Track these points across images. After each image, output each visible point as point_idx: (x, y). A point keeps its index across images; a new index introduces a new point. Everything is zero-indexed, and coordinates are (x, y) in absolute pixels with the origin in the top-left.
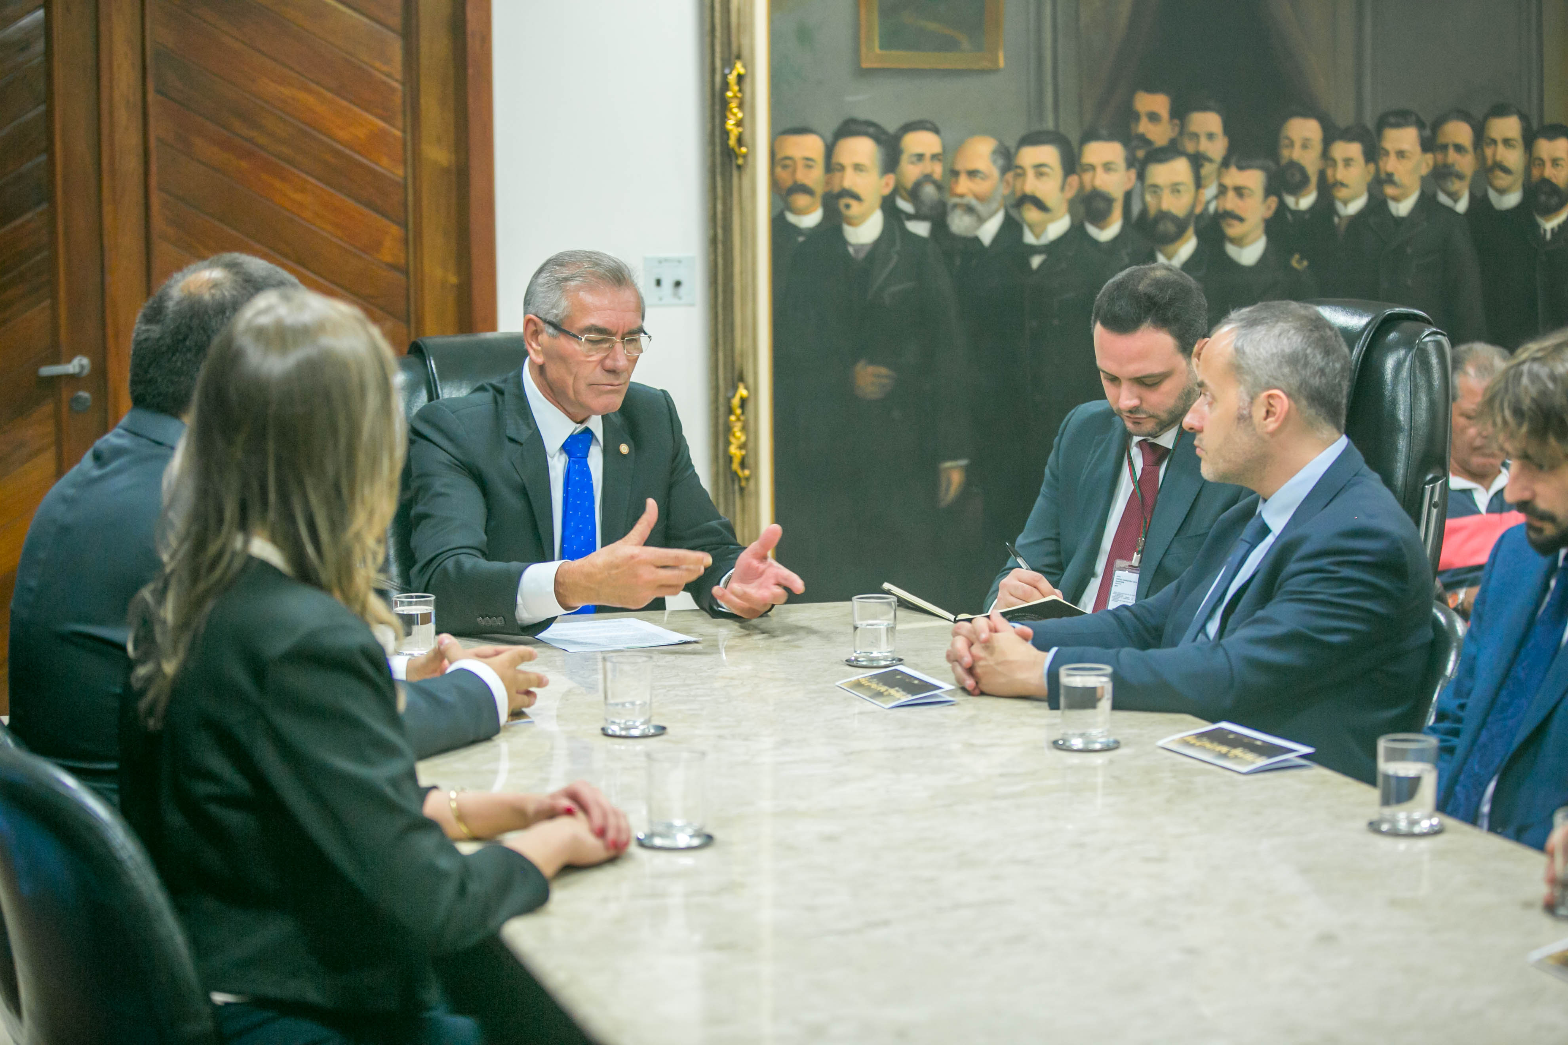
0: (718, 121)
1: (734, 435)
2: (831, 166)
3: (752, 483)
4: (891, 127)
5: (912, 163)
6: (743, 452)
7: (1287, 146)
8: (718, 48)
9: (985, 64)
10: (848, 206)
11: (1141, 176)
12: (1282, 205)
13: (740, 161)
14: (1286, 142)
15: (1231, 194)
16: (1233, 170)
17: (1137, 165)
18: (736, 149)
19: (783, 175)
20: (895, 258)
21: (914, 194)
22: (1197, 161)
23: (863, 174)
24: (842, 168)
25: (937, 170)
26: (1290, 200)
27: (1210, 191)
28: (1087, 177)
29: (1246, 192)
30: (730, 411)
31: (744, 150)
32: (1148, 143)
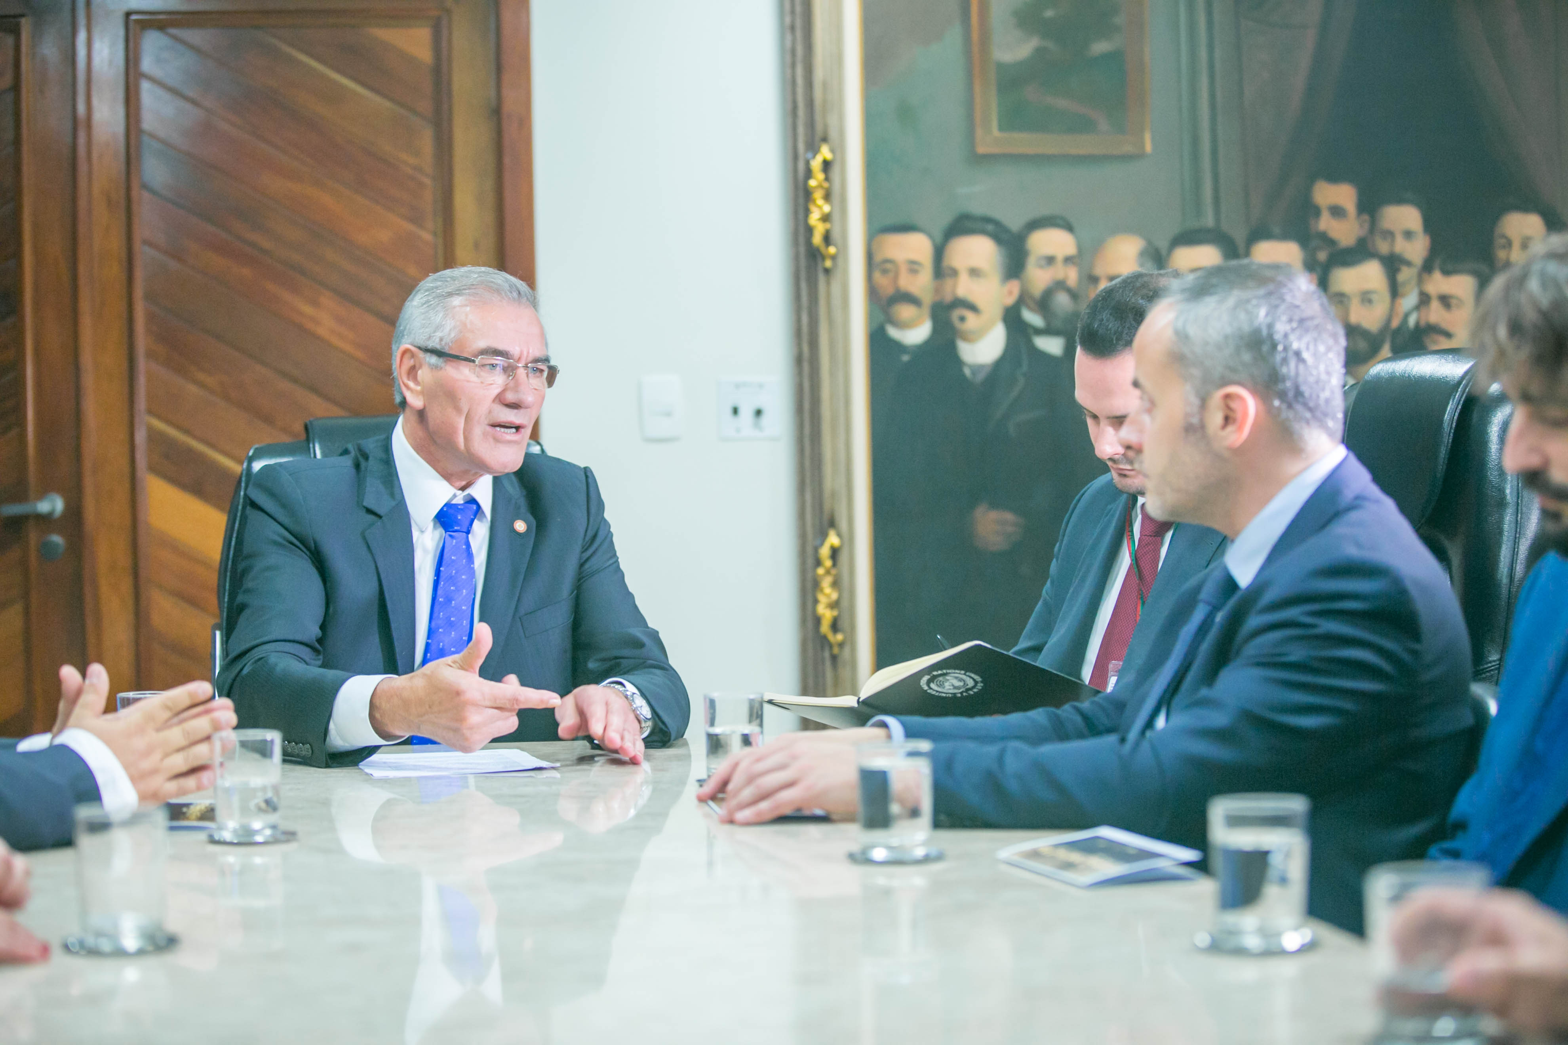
0: (801, 216)
1: (822, 590)
2: (941, 269)
3: (847, 651)
4: (1014, 222)
5: (1041, 267)
6: (835, 613)
7: (1504, 247)
8: (801, 130)
9: (1128, 149)
10: (962, 319)
11: (1324, 282)
13: (828, 264)
14: (1502, 241)
15: (1435, 305)
16: (1437, 275)
17: (1319, 269)
18: (823, 249)
19: (882, 281)
20: (1021, 381)
21: (1043, 304)
22: (1392, 264)
23: (981, 281)
24: (955, 273)
25: (1072, 276)
27: (1409, 301)
29: (1453, 302)
30: (818, 563)
31: (832, 250)
32: (1332, 242)
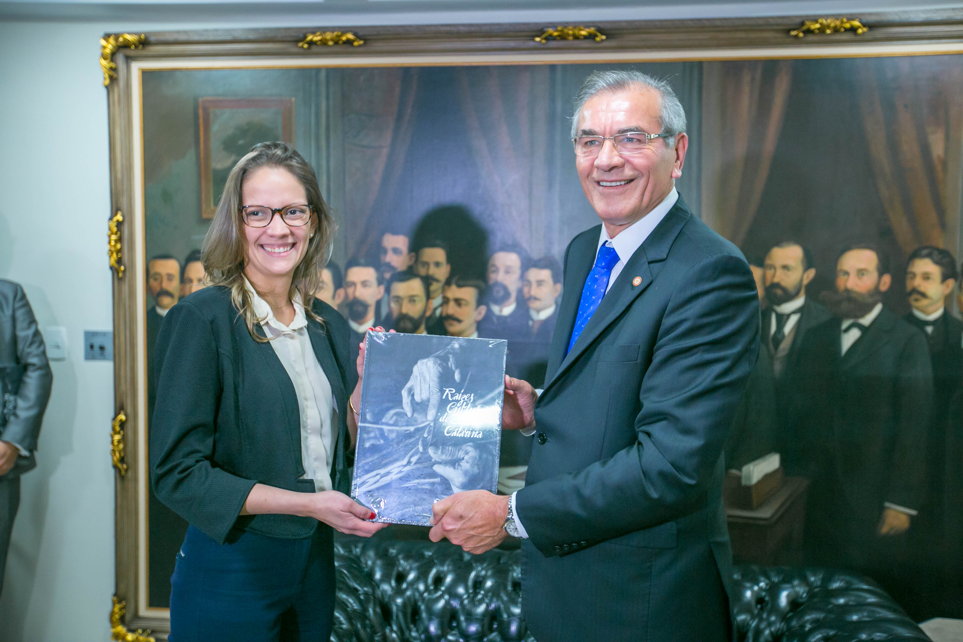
2: (184, 279)
3: (130, 474)
7: (494, 272)
11: (388, 290)
12: (489, 313)
13: (121, 275)
14: (493, 269)
15: (452, 304)
16: (454, 287)
17: (385, 283)
18: (116, 267)
19: (153, 284)
22: (428, 281)
24: (191, 281)
26: (496, 309)
27: (437, 301)
28: (350, 291)
29: (463, 302)
31: (122, 268)
32: (392, 268)
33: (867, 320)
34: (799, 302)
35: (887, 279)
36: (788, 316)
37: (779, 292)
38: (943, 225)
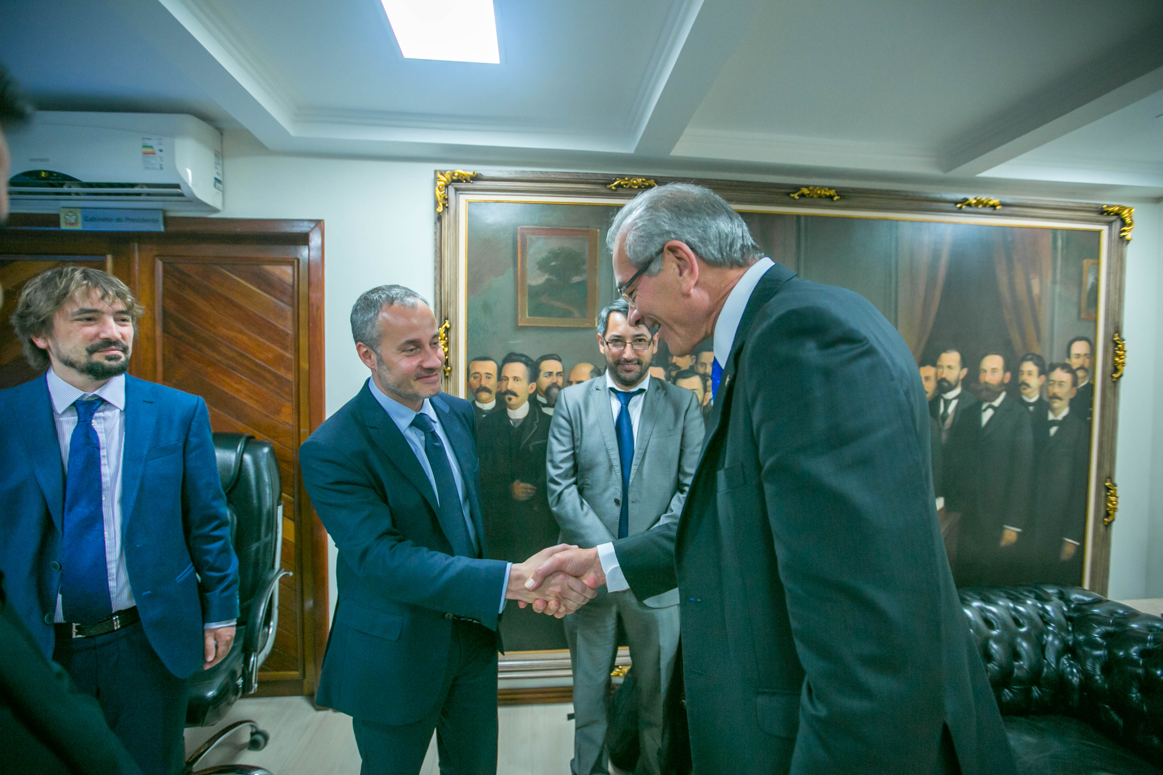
2: (501, 377)
5: (546, 377)
9: (587, 325)
10: (510, 399)
17: (672, 379)
19: (474, 382)
21: (547, 393)
23: (519, 382)
24: (507, 379)
25: (560, 381)
31: (450, 368)
32: (678, 368)
33: (997, 403)
34: (957, 391)
35: (1008, 375)
36: (951, 400)
37: (946, 384)
38: (1039, 339)
